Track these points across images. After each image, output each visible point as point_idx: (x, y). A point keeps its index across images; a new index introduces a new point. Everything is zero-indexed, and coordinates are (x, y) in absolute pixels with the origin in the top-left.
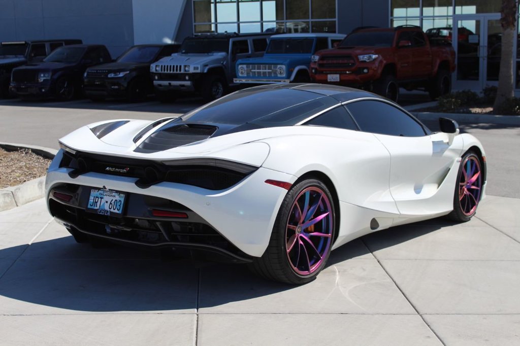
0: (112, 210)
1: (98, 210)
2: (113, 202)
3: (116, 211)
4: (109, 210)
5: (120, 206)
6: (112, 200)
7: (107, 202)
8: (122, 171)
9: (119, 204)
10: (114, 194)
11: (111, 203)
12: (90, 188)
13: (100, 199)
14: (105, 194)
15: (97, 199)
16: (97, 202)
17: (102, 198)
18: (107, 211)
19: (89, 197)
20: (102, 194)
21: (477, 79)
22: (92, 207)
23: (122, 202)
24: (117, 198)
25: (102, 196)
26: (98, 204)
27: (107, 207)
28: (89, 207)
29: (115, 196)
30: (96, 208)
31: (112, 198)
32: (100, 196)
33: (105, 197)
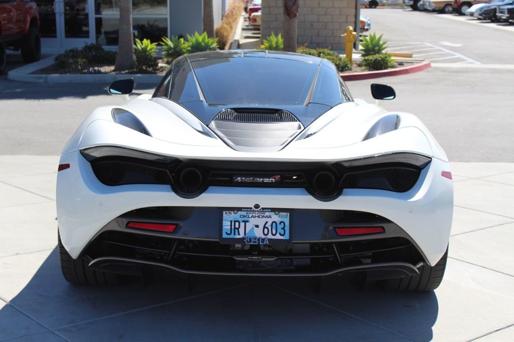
0: (270, 236)
1: (243, 238)
2: (268, 225)
3: (278, 237)
4: (263, 237)
5: (283, 229)
6: (267, 222)
7: (257, 226)
8: (266, 180)
9: (280, 227)
10: (267, 214)
11: (265, 227)
12: (221, 210)
13: (242, 224)
14: (250, 216)
15: (237, 224)
16: (238, 229)
17: (245, 222)
18: (263, 240)
19: (221, 223)
20: (244, 216)
21: (55, 37)
22: (232, 236)
23: (287, 223)
24: (275, 218)
25: (245, 219)
26: (242, 230)
27: (259, 233)
28: (225, 236)
29: (270, 217)
30: (238, 237)
31: (265, 220)
32: (241, 219)
33: (252, 220)
